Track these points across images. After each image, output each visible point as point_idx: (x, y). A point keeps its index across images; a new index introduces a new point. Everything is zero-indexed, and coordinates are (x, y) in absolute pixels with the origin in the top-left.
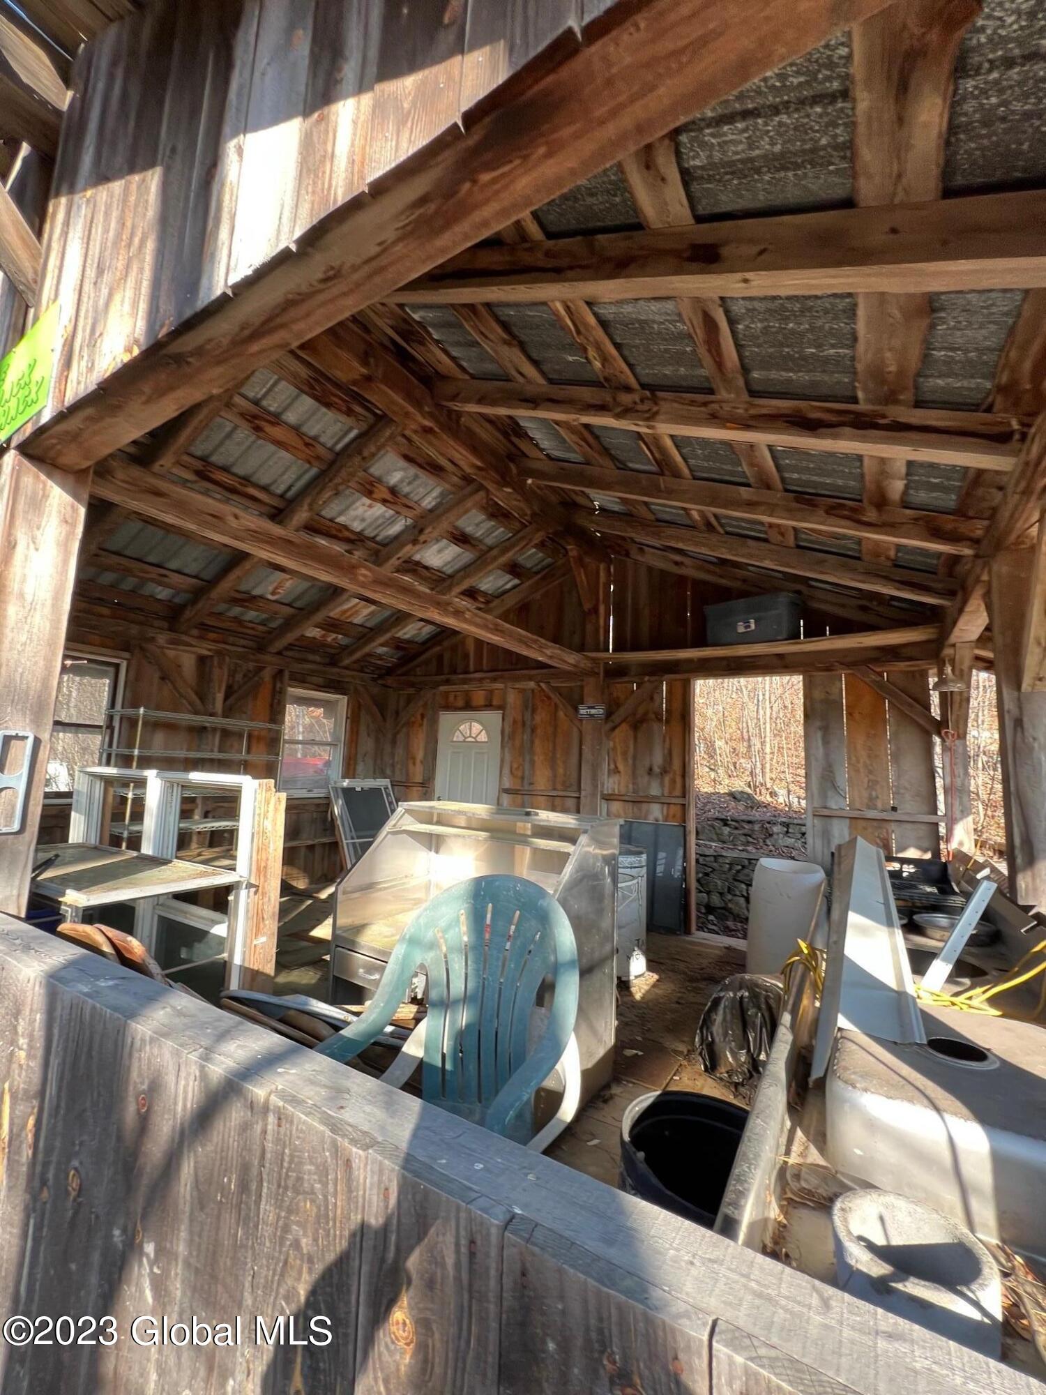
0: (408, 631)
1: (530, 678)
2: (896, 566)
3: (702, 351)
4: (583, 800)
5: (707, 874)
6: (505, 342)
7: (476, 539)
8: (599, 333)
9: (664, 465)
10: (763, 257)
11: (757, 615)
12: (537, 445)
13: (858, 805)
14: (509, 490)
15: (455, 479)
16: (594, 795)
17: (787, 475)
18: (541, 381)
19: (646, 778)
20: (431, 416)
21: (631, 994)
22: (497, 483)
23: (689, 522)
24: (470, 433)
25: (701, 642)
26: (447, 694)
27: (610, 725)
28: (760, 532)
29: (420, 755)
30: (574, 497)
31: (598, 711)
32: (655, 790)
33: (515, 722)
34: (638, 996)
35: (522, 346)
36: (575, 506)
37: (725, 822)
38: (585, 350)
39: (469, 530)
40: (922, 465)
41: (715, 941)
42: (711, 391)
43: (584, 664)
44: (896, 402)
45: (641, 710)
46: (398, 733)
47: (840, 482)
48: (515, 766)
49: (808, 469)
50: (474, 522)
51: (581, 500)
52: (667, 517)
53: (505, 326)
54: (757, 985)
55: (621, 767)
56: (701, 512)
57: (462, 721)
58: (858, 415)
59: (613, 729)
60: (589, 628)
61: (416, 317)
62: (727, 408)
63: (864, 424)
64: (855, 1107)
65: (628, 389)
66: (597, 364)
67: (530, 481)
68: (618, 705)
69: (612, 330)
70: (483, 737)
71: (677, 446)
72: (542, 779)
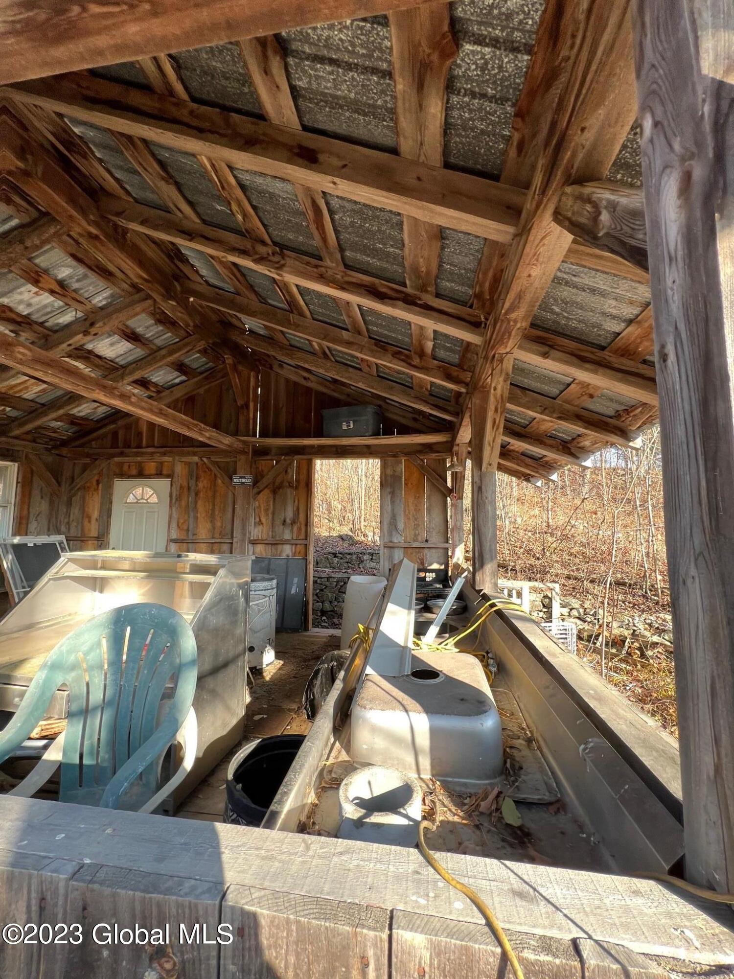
0: (83, 410)
1: (194, 454)
2: (431, 395)
3: (313, 227)
4: (235, 545)
5: (322, 590)
6: (163, 179)
7: (147, 339)
8: (239, 192)
9: (292, 305)
10: (344, 170)
11: (355, 418)
12: (197, 272)
13: (408, 540)
14: (174, 303)
15: (126, 286)
16: (243, 540)
17: (370, 327)
18: (197, 220)
19: (282, 527)
20: (96, 224)
21: (263, 677)
22: (163, 296)
23: (312, 350)
24: (135, 247)
25: (319, 434)
26: (121, 465)
27: (256, 490)
28: (357, 363)
29: (95, 514)
30: (230, 318)
31: (248, 480)
32: (287, 536)
33: (181, 487)
34: (268, 679)
35: (179, 186)
36: (231, 325)
37: (335, 555)
38: (230, 204)
39: (140, 330)
40: (442, 334)
41: (323, 633)
42: (320, 259)
43: (238, 445)
44: (427, 291)
45: (278, 481)
46: (74, 495)
47: (400, 337)
48: (182, 521)
49: (381, 325)
50: (143, 324)
51: (234, 321)
52: (298, 345)
53: (162, 164)
54: (342, 657)
55: (263, 520)
56: (319, 345)
57: (135, 487)
58: (407, 295)
59: (259, 493)
60: (242, 418)
61: (77, 130)
62: (330, 272)
63: (410, 301)
64: (365, 720)
65: (263, 243)
66: (240, 217)
67: (192, 299)
68: (262, 476)
69: (248, 193)
70: (154, 499)
71: (301, 294)
72: (203, 531)
